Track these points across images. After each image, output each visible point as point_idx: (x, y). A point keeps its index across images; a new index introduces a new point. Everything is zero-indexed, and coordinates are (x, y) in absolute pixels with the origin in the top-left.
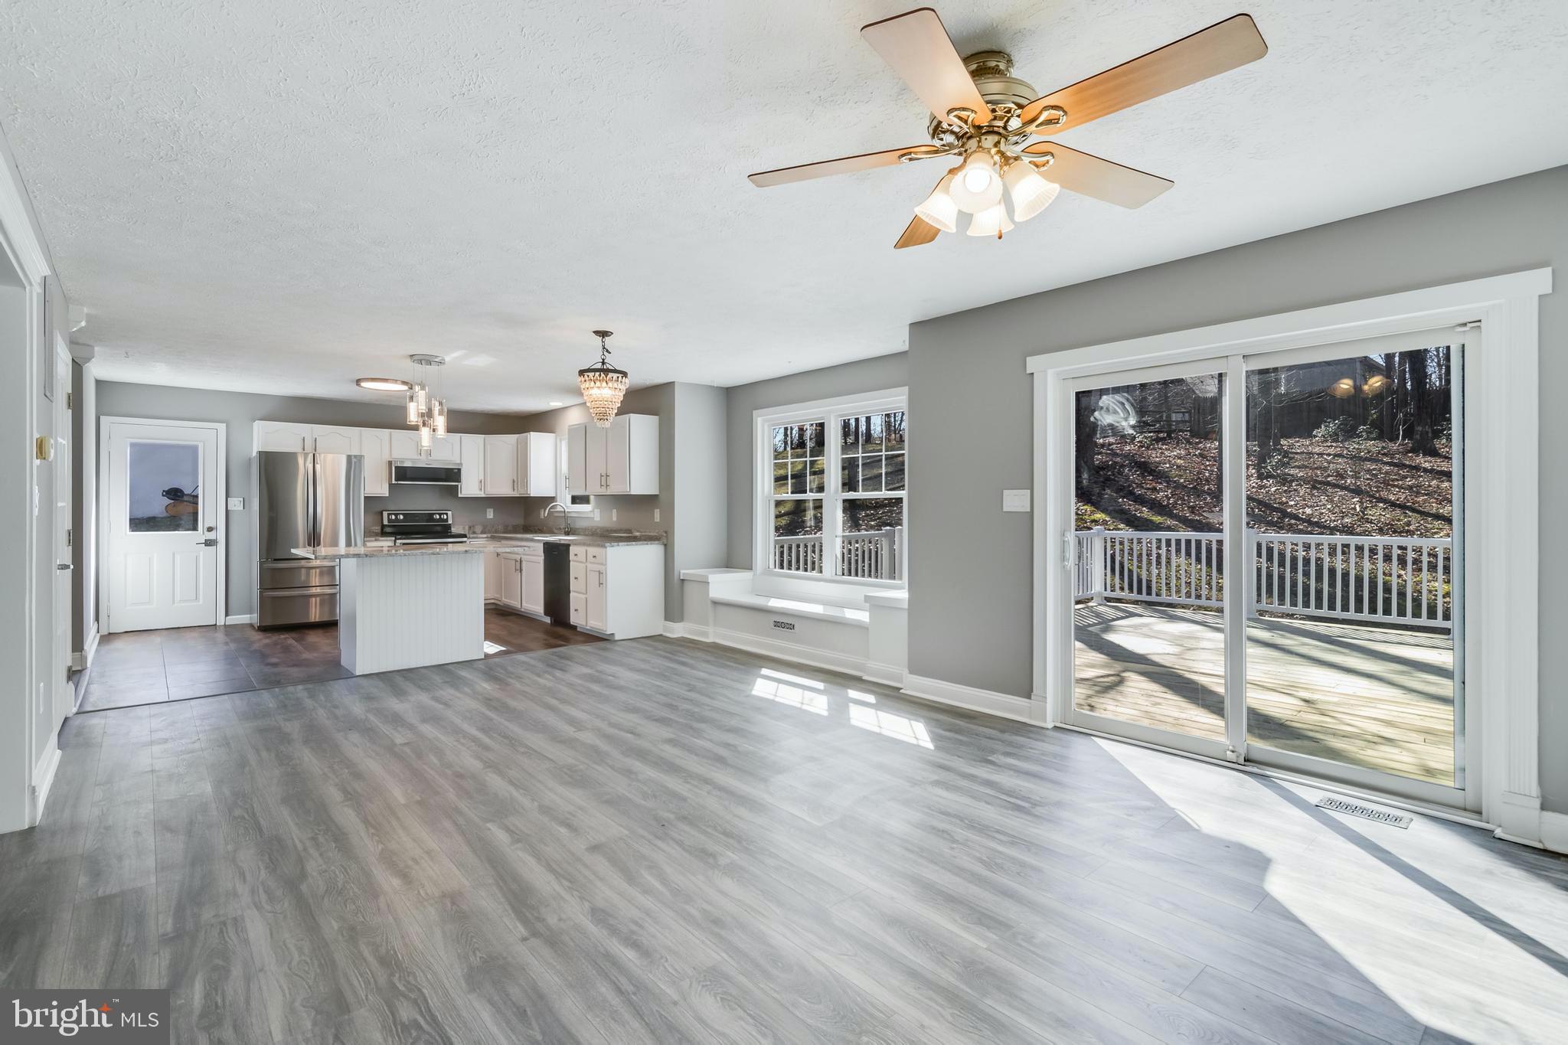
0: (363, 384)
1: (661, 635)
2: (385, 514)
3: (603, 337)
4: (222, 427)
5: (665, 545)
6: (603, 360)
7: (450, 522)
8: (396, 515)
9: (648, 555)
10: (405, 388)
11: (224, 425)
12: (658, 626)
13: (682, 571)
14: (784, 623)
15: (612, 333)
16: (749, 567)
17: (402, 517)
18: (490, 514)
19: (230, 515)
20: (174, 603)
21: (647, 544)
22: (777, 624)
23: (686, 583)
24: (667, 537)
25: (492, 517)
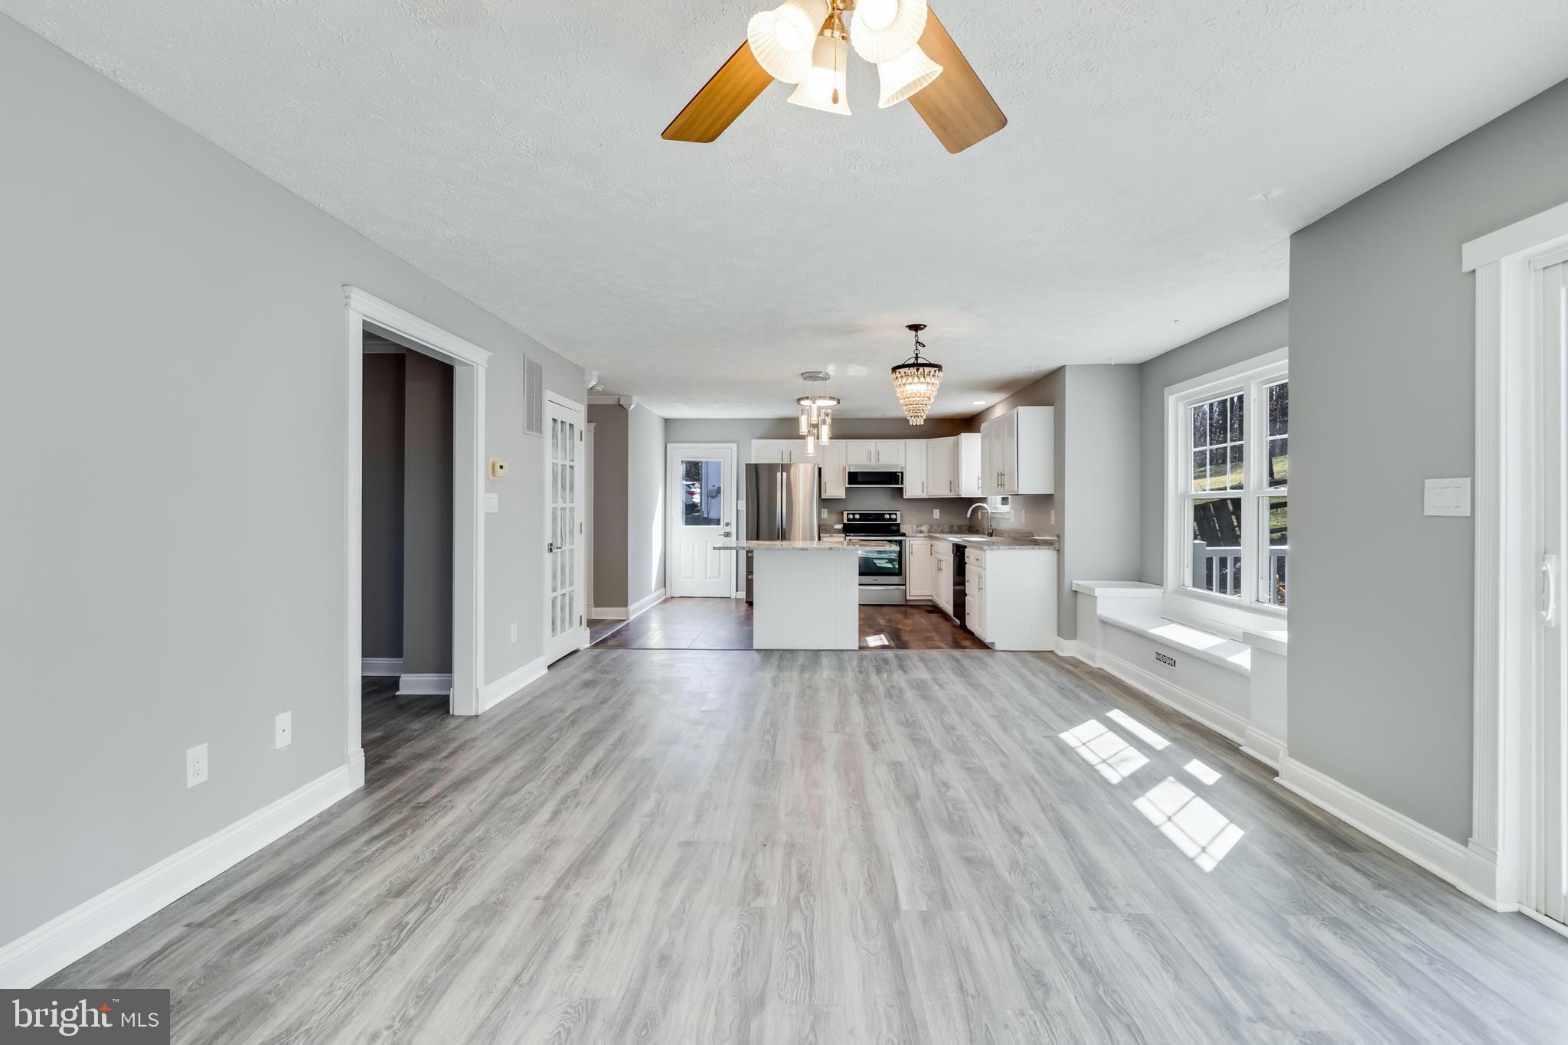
0: (802, 402)
1: (1052, 651)
2: (845, 513)
3: (917, 332)
4: (734, 446)
5: (1058, 551)
6: (917, 354)
7: (899, 521)
8: (854, 514)
9: (1036, 562)
10: (834, 403)
11: (735, 444)
12: (1049, 640)
13: (1075, 582)
14: (1167, 657)
15: (925, 326)
16: (1159, 582)
17: (857, 516)
18: (937, 514)
19: (739, 512)
20: (706, 578)
21: (1034, 549)
22: (1160, 657)
23: (1079, 596)
24: (1059, 541)
25: (938, 517)
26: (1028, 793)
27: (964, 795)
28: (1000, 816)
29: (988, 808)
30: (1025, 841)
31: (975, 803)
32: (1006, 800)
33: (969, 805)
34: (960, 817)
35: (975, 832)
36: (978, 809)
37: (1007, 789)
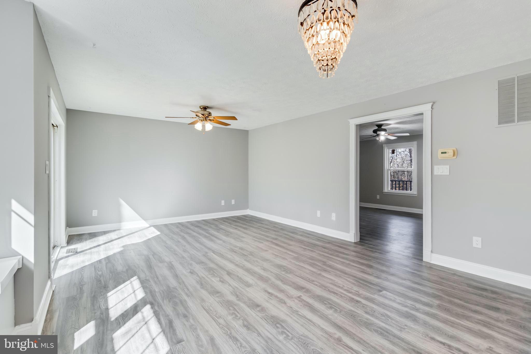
26: (189, 287)
27: (213, 279)
28: (198, 276)
29: (203, 277)
30: (189, 271)
31: (208, 278)
32: (198, 282)
33: (209, 276)
34: (210, 272)
35: (204, 269)
36: (206, 276)
37: (198, 287)
